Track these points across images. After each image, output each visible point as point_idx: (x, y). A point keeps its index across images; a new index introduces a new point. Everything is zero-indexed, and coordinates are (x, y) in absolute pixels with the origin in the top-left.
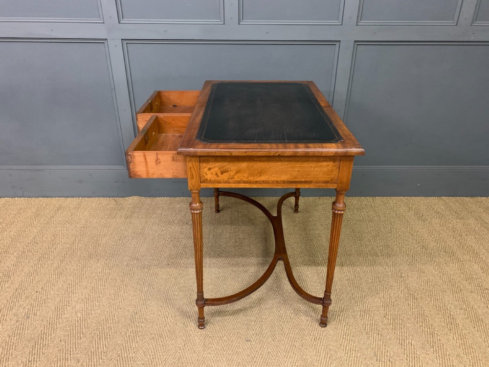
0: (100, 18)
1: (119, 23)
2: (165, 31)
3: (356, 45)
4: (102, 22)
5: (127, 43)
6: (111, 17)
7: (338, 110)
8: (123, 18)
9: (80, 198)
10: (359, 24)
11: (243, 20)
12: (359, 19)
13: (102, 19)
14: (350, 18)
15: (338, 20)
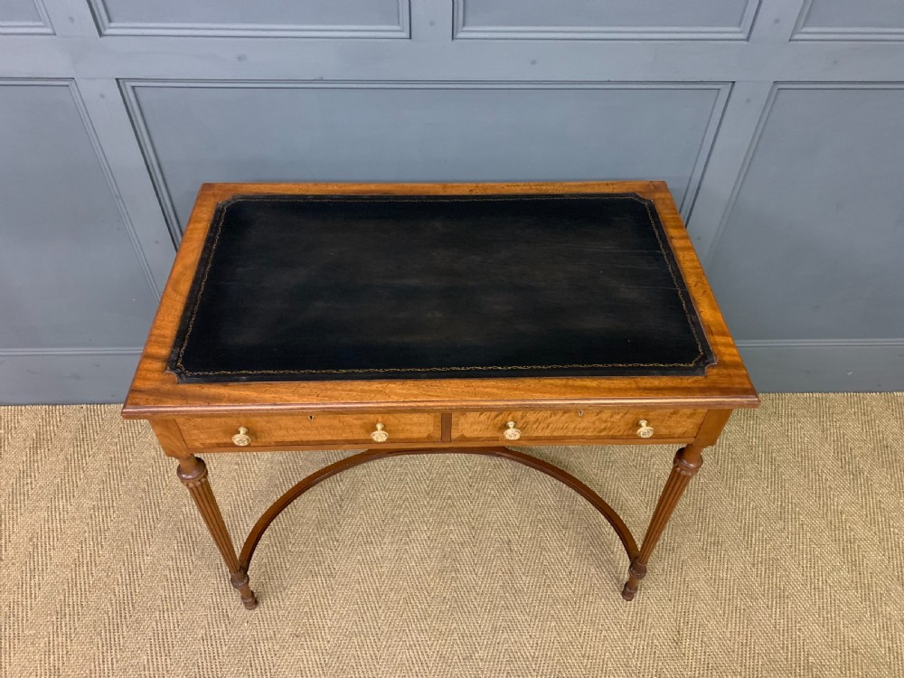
0: (41, 20)
1: (101, 34)
2: (240, 58)
3: (776, 90)
4: (49, 30)
5: (133, 87)
6: (72, 19)
7: (699, 239)
8: (110, 21)
9: (84, 406)
10: (797, 37)
11: (464, 25)
12: (802, 23)
13: (49, 24)
14: (777, 21)
15: (739, 26)
